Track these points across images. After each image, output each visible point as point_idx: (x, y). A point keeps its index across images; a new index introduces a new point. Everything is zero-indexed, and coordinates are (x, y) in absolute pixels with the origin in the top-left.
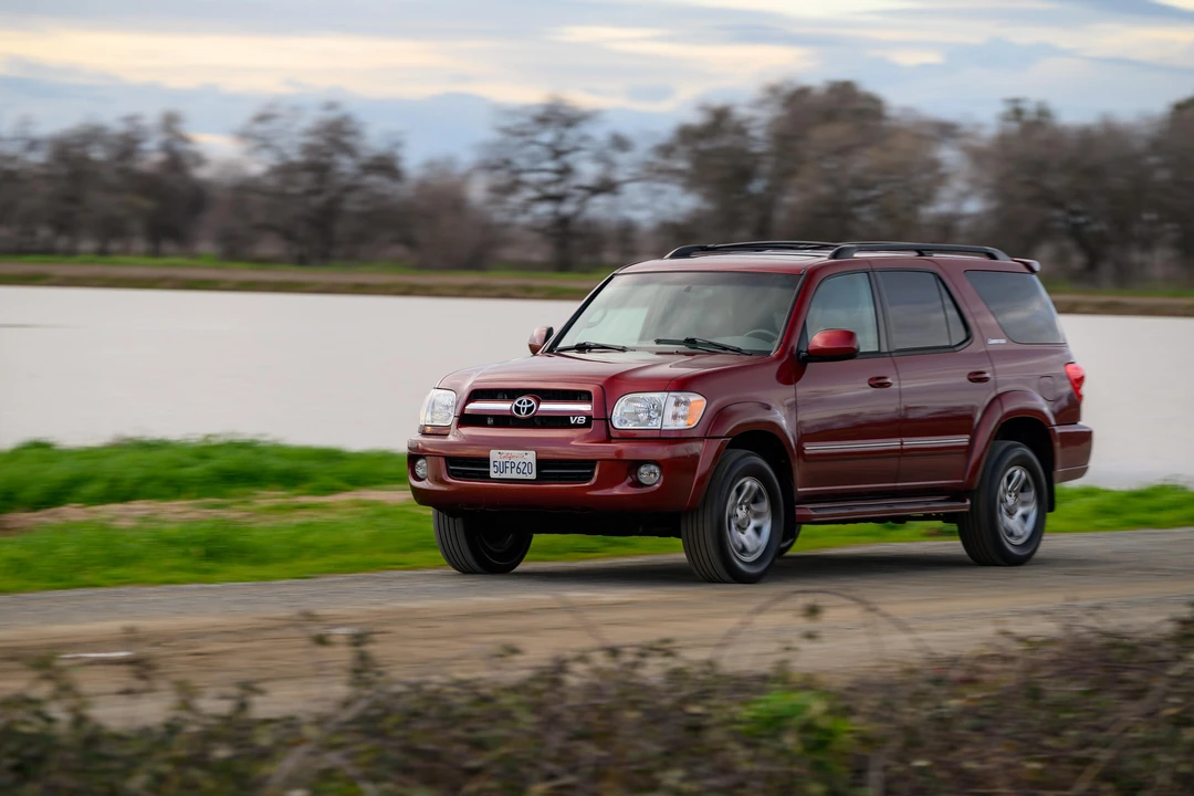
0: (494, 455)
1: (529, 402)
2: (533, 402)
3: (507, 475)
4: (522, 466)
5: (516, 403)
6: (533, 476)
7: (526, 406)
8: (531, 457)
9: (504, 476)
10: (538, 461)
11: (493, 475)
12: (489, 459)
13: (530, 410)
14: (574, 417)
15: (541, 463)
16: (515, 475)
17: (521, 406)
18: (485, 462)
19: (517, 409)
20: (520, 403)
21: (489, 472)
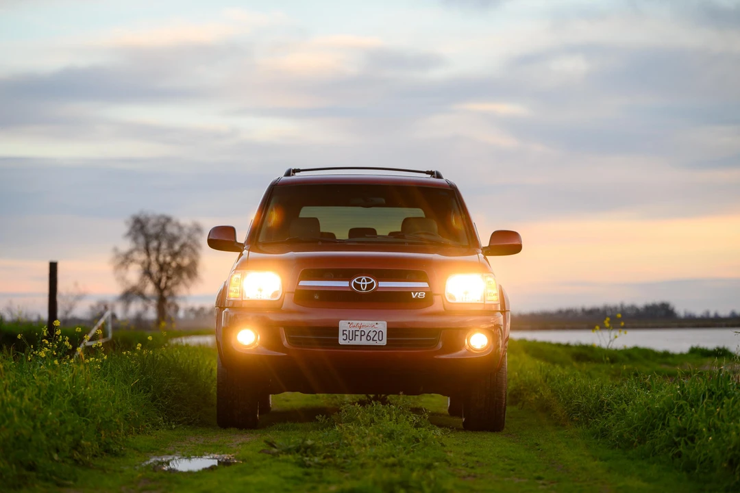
0: (343, 325)
1: (369, 280)
2: (373, 280)
3: (357, 342)
4: (372, 335)
5: (355, 280)
6: (384, 342)
7: (366, 283)
8: (382, 326)
9: (353, 343)
10: (388, 329)
11: (341, 342)
12: (337, 328)
13: (370, 286)
14: (414, 292)
15: (391, 331)
16: (364, 342)
17: (361, 283)
18: (334, 330)
19: (357, 286)
20: (359, 280)
21: (338, 339)
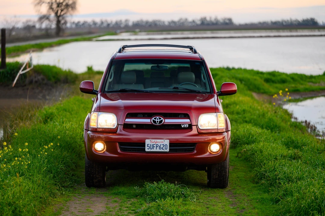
0: (148, 142)
1: (160, 119)
2: (162, 119)
3: (154, 150)
4: (162, 146)
5: (153, 119)
7: (159, 120)
8: (167, 142)
10: (170, 144)
11: (147, 150)
13: (161, 122)
14: (183, 124)
16: (158, 150)
17: (156, 120)
18: (143, 144)
19: (154, 122)
20: (155, 119)
21: (145, 149)
